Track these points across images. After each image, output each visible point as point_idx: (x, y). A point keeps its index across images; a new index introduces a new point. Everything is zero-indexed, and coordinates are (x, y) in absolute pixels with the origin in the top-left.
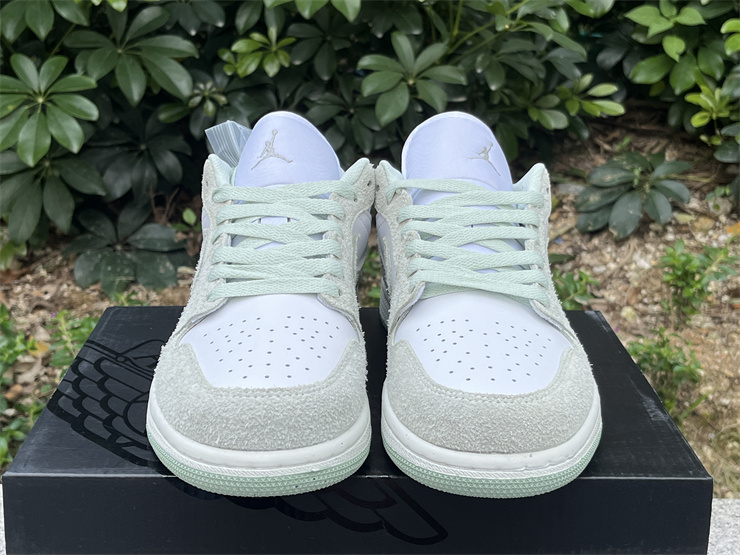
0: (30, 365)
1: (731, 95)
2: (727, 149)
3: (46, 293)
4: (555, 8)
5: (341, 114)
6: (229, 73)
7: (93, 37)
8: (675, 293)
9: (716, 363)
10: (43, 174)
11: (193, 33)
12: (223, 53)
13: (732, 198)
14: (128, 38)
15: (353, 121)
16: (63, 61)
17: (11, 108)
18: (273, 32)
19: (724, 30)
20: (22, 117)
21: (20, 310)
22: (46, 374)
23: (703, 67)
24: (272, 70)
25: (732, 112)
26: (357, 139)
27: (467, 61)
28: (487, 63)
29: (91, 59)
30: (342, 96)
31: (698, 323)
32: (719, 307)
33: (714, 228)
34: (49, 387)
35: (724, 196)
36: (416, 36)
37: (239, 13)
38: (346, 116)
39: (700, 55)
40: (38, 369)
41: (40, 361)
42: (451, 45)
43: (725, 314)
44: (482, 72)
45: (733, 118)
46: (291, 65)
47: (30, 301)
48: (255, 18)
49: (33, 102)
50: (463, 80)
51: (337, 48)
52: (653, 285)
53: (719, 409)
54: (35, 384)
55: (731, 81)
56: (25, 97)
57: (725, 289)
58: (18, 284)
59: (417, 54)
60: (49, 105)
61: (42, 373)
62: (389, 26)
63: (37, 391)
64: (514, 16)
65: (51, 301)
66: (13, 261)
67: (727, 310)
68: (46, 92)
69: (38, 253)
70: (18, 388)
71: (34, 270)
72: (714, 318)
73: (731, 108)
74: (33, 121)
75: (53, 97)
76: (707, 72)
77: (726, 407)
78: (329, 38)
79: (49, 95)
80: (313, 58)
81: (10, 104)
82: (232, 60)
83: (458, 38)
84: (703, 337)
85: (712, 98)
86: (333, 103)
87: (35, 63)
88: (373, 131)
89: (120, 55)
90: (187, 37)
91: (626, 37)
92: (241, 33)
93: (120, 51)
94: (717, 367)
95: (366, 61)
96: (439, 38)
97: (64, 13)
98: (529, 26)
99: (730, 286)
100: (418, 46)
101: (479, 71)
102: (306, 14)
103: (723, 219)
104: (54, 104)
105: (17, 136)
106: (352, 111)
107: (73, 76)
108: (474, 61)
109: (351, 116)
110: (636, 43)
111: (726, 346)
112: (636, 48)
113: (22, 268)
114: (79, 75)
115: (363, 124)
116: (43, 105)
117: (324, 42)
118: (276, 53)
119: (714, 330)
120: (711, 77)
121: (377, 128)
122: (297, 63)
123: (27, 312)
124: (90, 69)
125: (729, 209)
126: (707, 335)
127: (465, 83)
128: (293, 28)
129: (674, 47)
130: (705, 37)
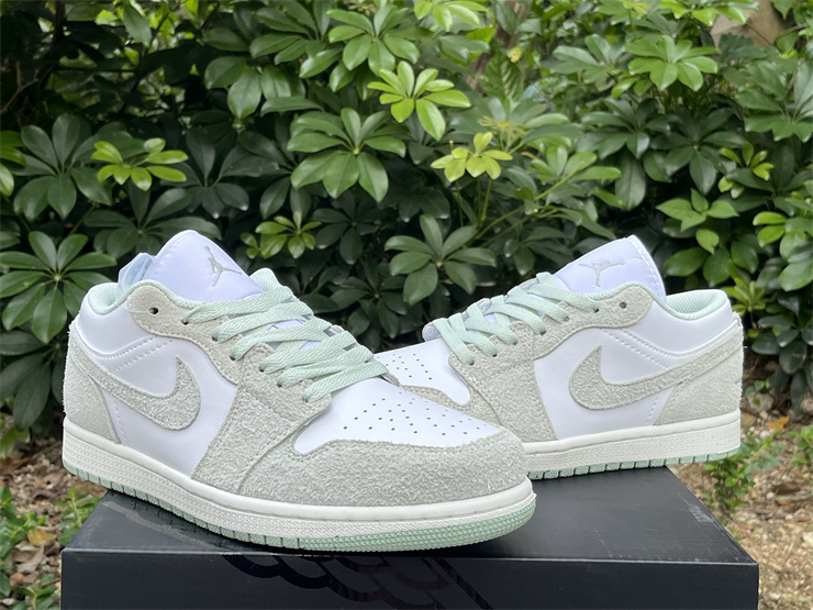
0: (31, 554)
1: (766, 288)
2: (766, 341)
3: (49, 483)
4: (584, 199)
5: (367, 297)
6: (252, 257)
7: (115, 217)
8: (717, 485)
9: (764, 557)
10: (53, 357)
11: (216, 216)
12: (246, 238)
13: (772, 392)
14: (149, 220)
15: (378, 306)
16: (83, 239)
17: (27, 284)
18: (298, 216)
19: (755, 222)
20: (38, 294)
21: (21, 499)
22: (48, 563)
23: (737, 260)
24: (296, 251)
25: (768, 304)
26: (382, 323)
27: (495, 246)
28: (516, 248)
29: (111, 238)
30: (367, 281)
31: (743, 519)
32: (765, 504)
33: (755, 425)
34: (51, 575)
35: (764, 391)
36: (443, 220)
37: (263, 197)
38: (372, 300)
39: (733, 248)
40: (39, 558)
41: (42, 550)
42: (480, 230)
43: (771, 510)
44: (511, 257)
45: (769, 310)
46: (316, 248)
47: (31, 491)
48: (280, 203)
49: (49, 279)
50: (492, 262)
51: (362, 234)
52: (693, 481)
53: (768, 603)
54: (37, 573)
55: (765, 274)
56: (42, 274)
57: (769, 486)
58: (18, 475)
59: (445, 238)
60: (67, 282)
61: (44, 562)
62: (416, 211)
63: (38, 581)
64: (543, 202)
65: (54, 490)
66: (14, 450)
67: (773, 506)
68: (63, 270)
69: (40, 443)
70: (19, 576)
71: (36, 460)
72: (759, 514)
73: (767, 300)
74: (49, 298)
75: (71, 275)
76: (742, 265)
77: (776, 602)
78: (354, 224)
79: (67, 273)
80: (338, 243)
81: (26, 280)
82: (255, 244)
83: (486, 223)
84: (749, 531)
85: (747, 291)
86: (358, 287)
87: (54, 242)
88: (399, 315)
89: (140, 235)
90: (211, 219)
91: (656, 231)
92: (265, 217)
93: (140, 232)
94: (765, 561)
95: (394, 242)
96: (467, 222)
97: (87, 193)
98: (559, 212)
99: (774, 483)
100: (446, 231)
101: (508, 255)
102: (334, 194)
103: (764, 415)
104: (72, 281)
105: (32, 313)
106: (377, 296)
107: (92, 254)
108: (503, 246)
109: (376, 301)
110: (667, 237)
111: (774, 541)
112: (667, 243)
113: (22, 458)
114: (98, 252)
115: (389, 309)
116: (60, 283)
117: (349, 227)
118: (301, 236)
119: (760, 526)
120: (745, 270)
121: (403, 312)
122: (322, 247)
123: (27, 503)
124: (109, 248)
125: (770, 406)
126: (752, 530)
127: (494, 265)
128: (318, 213)
129: (709, 240)
130: (737, 231)
